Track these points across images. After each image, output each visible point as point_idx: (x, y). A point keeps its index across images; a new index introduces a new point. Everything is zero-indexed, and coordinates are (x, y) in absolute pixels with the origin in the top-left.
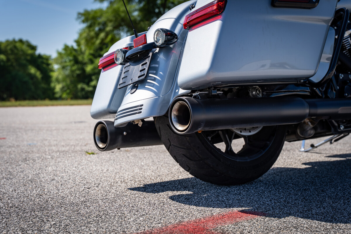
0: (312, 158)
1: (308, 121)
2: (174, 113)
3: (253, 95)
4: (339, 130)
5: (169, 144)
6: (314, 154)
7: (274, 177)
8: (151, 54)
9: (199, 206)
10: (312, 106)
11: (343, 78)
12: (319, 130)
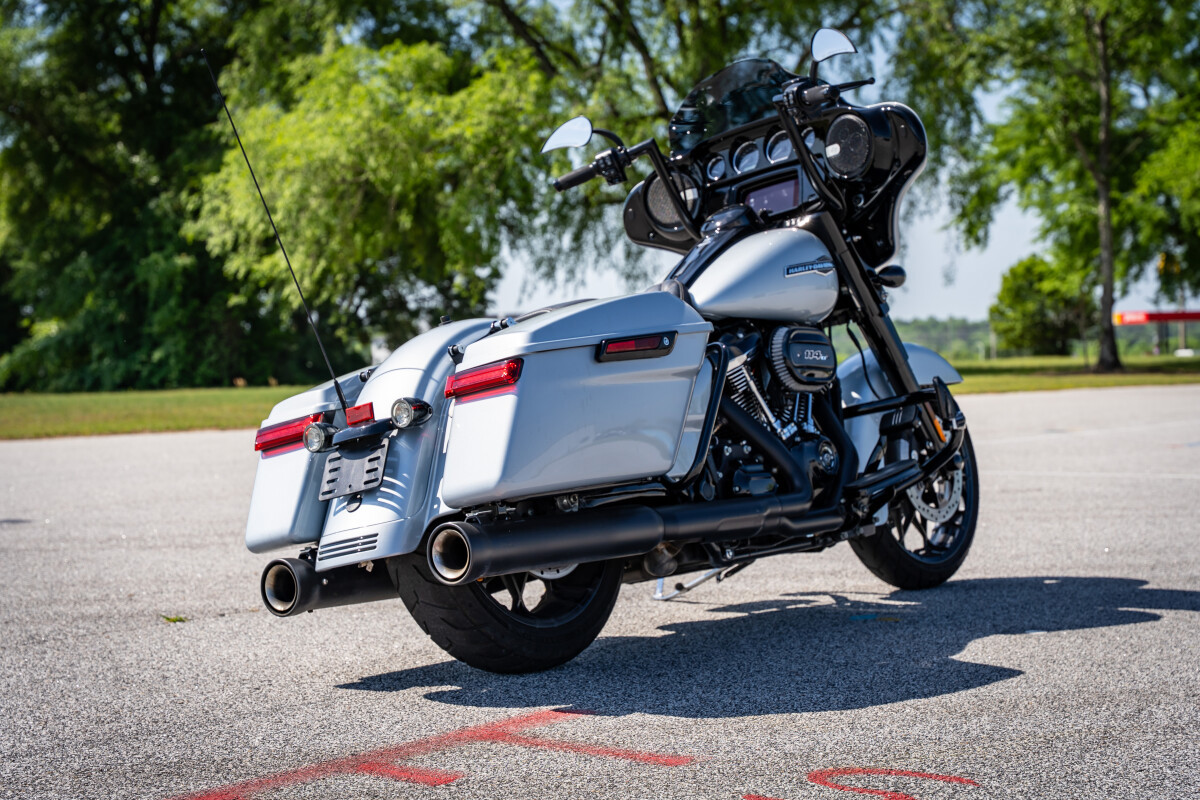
0: (677, 615)
1: (663, 547)
2: (437, 549)
3: (563, 505)
4: (724, 560)
5: (416, 600)
6: (682, 605)
7: (602, 656)
8: (386, 442)
9: (481, 706)
10: (668, 519)
11: (731, 454)
12: (686, 561)
